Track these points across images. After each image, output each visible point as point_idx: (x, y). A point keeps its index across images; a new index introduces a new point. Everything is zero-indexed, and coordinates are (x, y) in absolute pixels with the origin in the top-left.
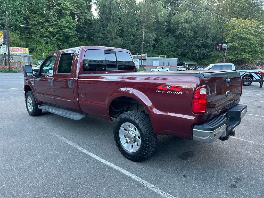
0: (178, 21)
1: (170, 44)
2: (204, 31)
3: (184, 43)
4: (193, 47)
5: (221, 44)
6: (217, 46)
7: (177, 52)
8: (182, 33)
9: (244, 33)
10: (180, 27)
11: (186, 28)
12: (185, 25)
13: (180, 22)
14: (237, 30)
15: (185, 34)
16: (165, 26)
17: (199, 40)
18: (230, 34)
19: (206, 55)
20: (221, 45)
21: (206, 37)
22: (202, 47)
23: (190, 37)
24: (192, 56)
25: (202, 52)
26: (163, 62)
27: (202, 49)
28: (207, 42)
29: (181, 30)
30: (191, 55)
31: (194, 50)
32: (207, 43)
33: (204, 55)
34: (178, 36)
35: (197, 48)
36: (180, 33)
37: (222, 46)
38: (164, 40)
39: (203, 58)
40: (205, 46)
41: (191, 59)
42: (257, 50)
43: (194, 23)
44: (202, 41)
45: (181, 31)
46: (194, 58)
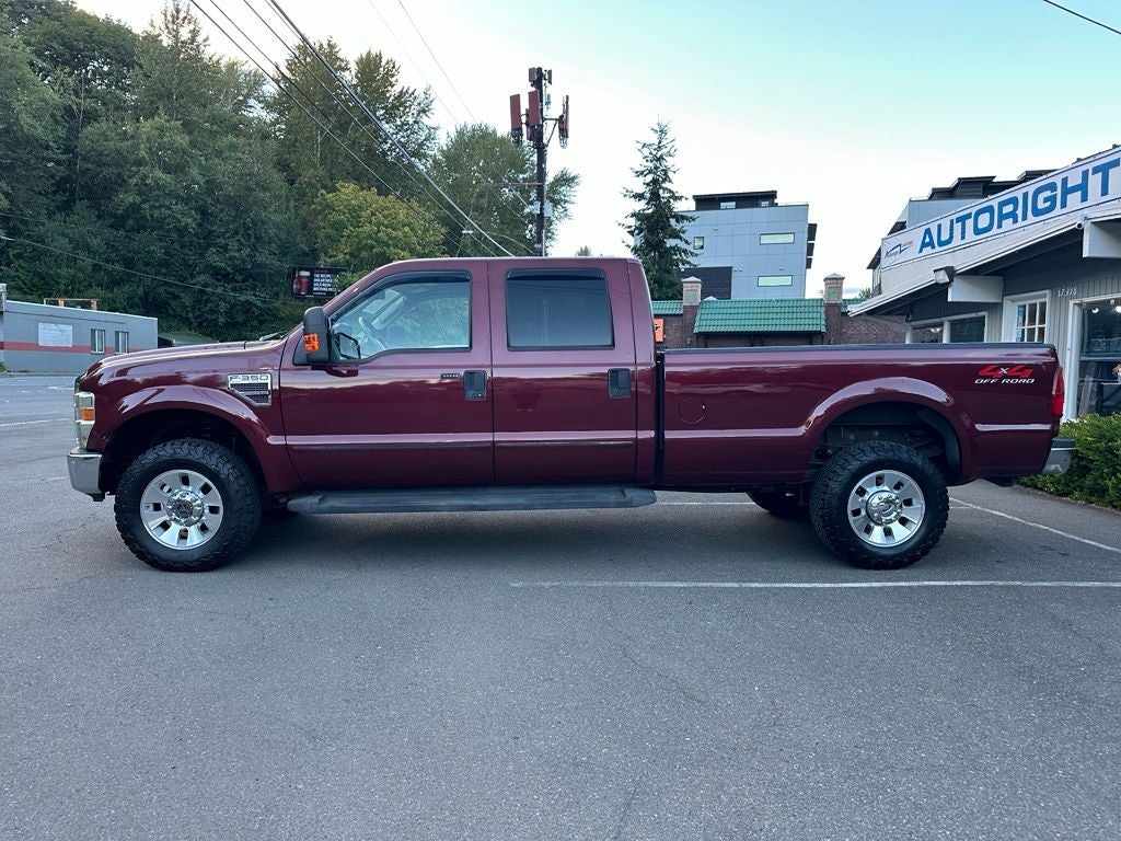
0: (118, 152)
1: (88, 248)
2: (246, 211)
3: (158, 251)
4: (200, 273)
5: (308, 274)
6: (294, 278)
7: (126, 288)
8: (146, 206)
9: (391, 242)
10: (133, 181)
11: (158, 187)
12: (159, 173)
13: (132, 157)
14: (367, 228)
15: (156, 213)
16: (50, 160)
17: (225, 248)
18: (343, 240)
19: (257, 312)
20: (307, 277)
21: (253, 239)
22: (240, 278)
23: (182, 231)
24: (197, 313)
25: (242, 298)
26: (93, 331)
27: (238, 285)
28: (260, 259)
29: (140, 193)
30: (194, 308)
31: (206, 285)
32: (260, 265)
33: (248, 311)
34: (125, 217)
35: (219, 280)
36: (135, 208)
37: (311, 279)
38: (50, 225)
39: (244, 324)
40: (251, 276)
41: (191, 323)
42: (433, 307)
43: (194, 172)
44: (238, 252)
45: (138, 199)
46: (206, 320)
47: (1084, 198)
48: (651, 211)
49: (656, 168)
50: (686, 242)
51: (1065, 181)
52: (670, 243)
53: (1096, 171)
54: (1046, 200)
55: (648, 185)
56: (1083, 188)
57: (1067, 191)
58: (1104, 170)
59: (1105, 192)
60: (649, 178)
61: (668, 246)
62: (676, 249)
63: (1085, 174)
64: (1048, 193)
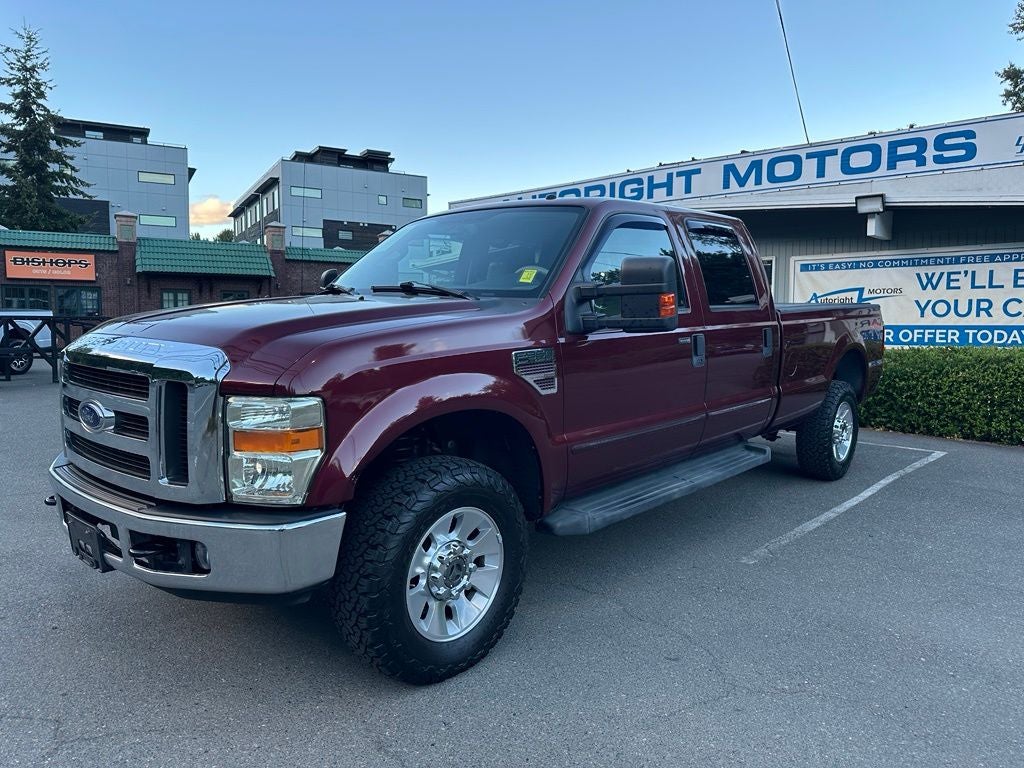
47: (669, 193)
48: (22, 128)
49: (26, 80)
50: (73, 169)
51: (651, 179)
52: (53, 167)
53: (679, 174)
54: (632, 191)
55: (16, 96)
56: (668, 186)
57: (652, 186)
58: (688, 175)
59: (688, 190)
60: (18, 89)
61: (50, 170)
62: (61, 176)
63: (670, 176)
64: (635, 186)
